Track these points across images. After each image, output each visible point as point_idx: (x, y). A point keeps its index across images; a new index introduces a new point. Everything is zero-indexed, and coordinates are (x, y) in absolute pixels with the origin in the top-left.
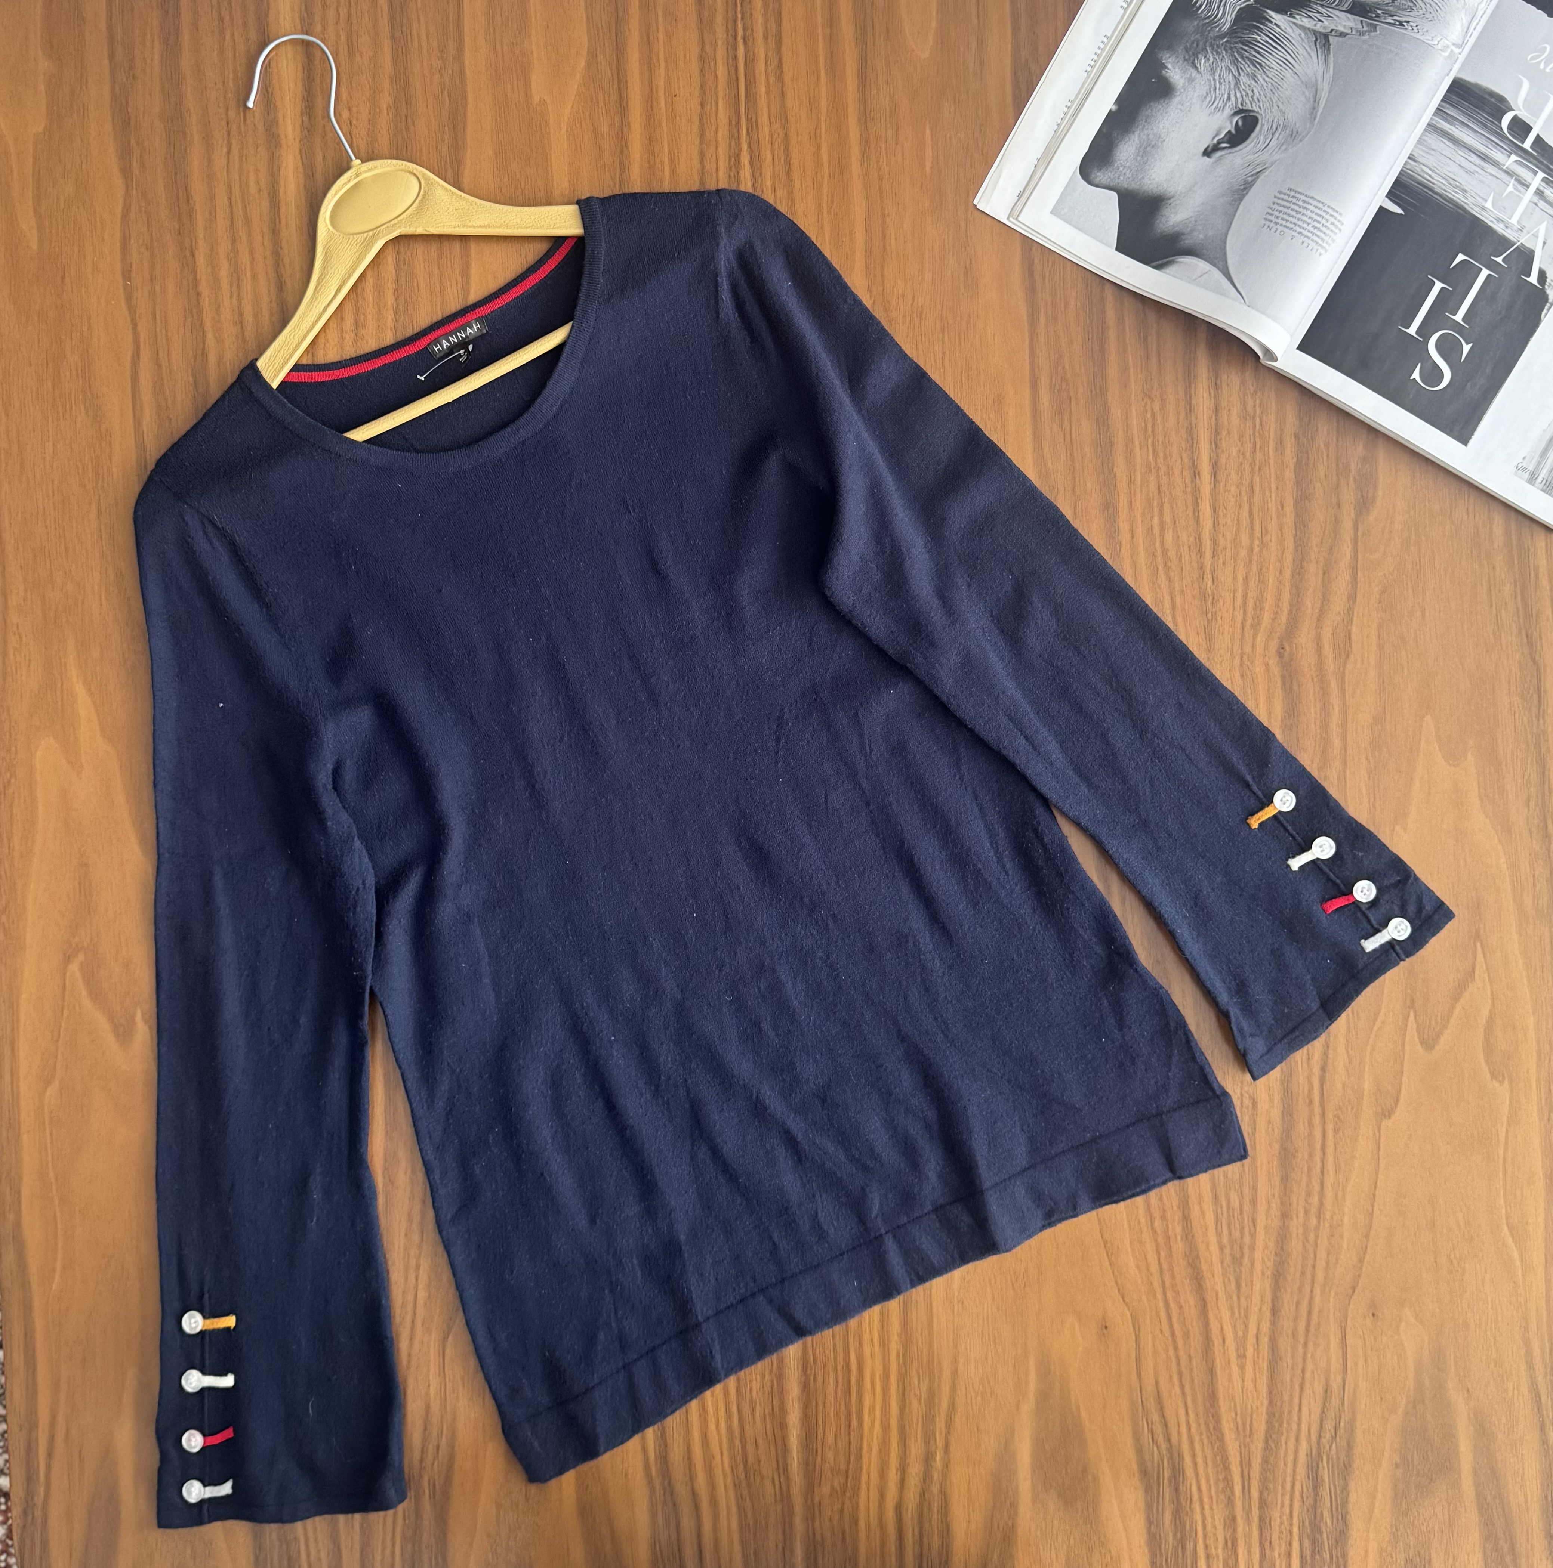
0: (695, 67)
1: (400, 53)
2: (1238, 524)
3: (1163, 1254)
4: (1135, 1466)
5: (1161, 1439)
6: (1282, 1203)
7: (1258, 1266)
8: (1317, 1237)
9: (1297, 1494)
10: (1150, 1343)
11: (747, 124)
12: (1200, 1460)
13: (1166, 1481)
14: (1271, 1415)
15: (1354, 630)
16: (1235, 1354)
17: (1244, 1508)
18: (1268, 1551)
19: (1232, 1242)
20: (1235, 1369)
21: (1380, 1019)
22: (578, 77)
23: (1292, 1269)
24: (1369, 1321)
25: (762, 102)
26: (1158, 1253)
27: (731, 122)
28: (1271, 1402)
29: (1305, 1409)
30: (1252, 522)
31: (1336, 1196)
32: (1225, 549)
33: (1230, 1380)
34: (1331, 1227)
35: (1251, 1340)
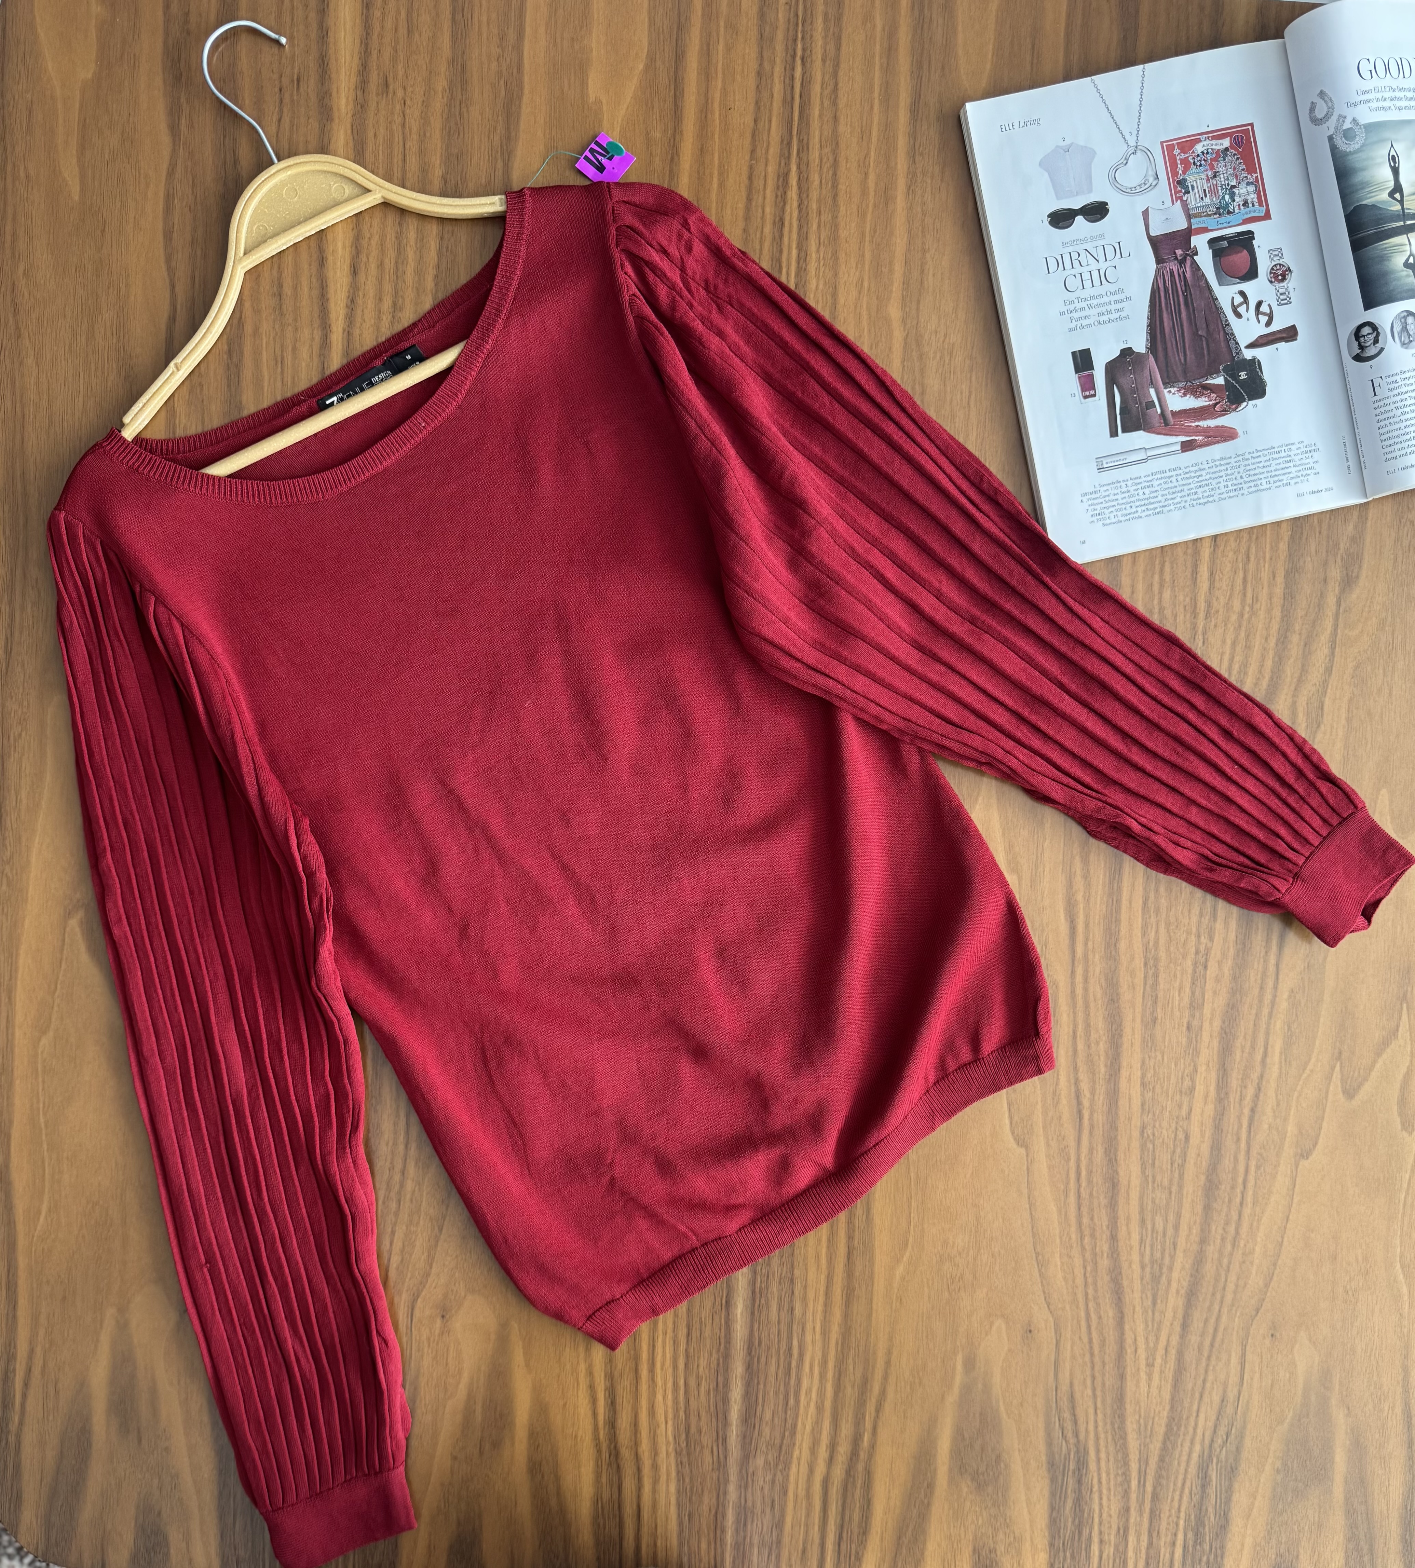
0: (751, 82)
1: (459, 37)
2: (1232, 589)
3: (1089, 1269)
4: (1044, 1458)
5: (1070, 1435)
6: (1202, 1230)
7: (1174, 1285)
8: (1230, 1263)
9: (1187, 1491)
10: (1069, 1347)
11: (798, 145)
12: (1103, 1455)
13: (1070, 1473)
14: (1171, 1419)
15: (1327, 702)
16: (1144, 1362)
17: (1138, 1501)
18: (1155, 1540)
19: (1153, 1262)
20: (1143, 1376)
21: (1310, 1067)
22: (635, 80)
23: (1204, 1290)
24: (1267, 1342)
25: (815, 124)
26: (1085, 1268)
27: (782, 141)
28: (1172, 1407)
29: (1202, 1416)
30: (1245, 588)
31: (1252, 1225)
32: (1217, 612)
33: (1137, 1386)
34: (1243, 1254)
35: (1161, 1351)
